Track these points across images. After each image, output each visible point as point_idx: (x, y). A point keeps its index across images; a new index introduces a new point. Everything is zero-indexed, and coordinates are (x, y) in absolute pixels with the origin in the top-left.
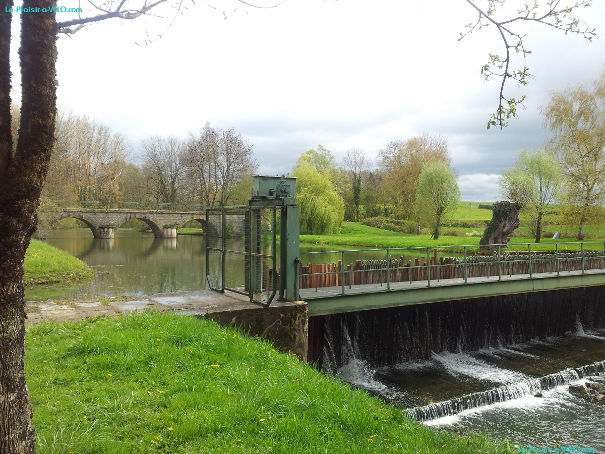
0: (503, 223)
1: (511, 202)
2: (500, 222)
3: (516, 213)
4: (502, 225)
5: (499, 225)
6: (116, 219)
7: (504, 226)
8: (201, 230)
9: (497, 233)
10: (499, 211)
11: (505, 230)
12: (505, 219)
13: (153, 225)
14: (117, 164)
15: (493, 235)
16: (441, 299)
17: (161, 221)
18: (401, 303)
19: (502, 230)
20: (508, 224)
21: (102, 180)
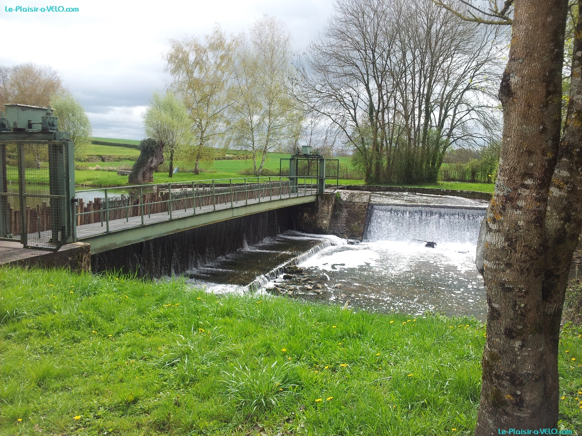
0: (151, 159)
1: (157, 140)
2: (149, 158)
3: (161, 150)
4: (150, 160)
5: (147, 161)
7: (152, 162)
9: (145, 168)
10: (147, 148)
11: (152, 165)
12: (152, 155)
15: (142, 169)
16: (179, 229)
18: (152, 236)
19: (150, 165)
20: (155, 160)
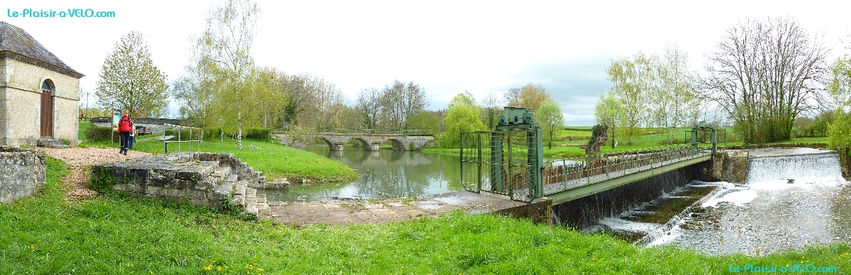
0: (599, 137)
1: (603, 125)
2: (597, 137)
3: (606, 131)
5: (596, 139)
6: (345, 139)
7: (600, 139)
8: (391, 146)
9: (595, 144)
10: (597, 130)
12: (600, 135)
13: (365, 143)
14: (338, 106)
15: (593, 145)
16: (614, 186)
17: (370, 140)
18: (595, 191)
19: (599, 142)
20: (602, 138)
21: (329, 115)
